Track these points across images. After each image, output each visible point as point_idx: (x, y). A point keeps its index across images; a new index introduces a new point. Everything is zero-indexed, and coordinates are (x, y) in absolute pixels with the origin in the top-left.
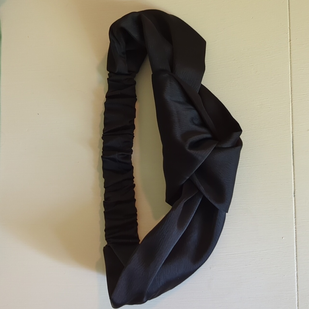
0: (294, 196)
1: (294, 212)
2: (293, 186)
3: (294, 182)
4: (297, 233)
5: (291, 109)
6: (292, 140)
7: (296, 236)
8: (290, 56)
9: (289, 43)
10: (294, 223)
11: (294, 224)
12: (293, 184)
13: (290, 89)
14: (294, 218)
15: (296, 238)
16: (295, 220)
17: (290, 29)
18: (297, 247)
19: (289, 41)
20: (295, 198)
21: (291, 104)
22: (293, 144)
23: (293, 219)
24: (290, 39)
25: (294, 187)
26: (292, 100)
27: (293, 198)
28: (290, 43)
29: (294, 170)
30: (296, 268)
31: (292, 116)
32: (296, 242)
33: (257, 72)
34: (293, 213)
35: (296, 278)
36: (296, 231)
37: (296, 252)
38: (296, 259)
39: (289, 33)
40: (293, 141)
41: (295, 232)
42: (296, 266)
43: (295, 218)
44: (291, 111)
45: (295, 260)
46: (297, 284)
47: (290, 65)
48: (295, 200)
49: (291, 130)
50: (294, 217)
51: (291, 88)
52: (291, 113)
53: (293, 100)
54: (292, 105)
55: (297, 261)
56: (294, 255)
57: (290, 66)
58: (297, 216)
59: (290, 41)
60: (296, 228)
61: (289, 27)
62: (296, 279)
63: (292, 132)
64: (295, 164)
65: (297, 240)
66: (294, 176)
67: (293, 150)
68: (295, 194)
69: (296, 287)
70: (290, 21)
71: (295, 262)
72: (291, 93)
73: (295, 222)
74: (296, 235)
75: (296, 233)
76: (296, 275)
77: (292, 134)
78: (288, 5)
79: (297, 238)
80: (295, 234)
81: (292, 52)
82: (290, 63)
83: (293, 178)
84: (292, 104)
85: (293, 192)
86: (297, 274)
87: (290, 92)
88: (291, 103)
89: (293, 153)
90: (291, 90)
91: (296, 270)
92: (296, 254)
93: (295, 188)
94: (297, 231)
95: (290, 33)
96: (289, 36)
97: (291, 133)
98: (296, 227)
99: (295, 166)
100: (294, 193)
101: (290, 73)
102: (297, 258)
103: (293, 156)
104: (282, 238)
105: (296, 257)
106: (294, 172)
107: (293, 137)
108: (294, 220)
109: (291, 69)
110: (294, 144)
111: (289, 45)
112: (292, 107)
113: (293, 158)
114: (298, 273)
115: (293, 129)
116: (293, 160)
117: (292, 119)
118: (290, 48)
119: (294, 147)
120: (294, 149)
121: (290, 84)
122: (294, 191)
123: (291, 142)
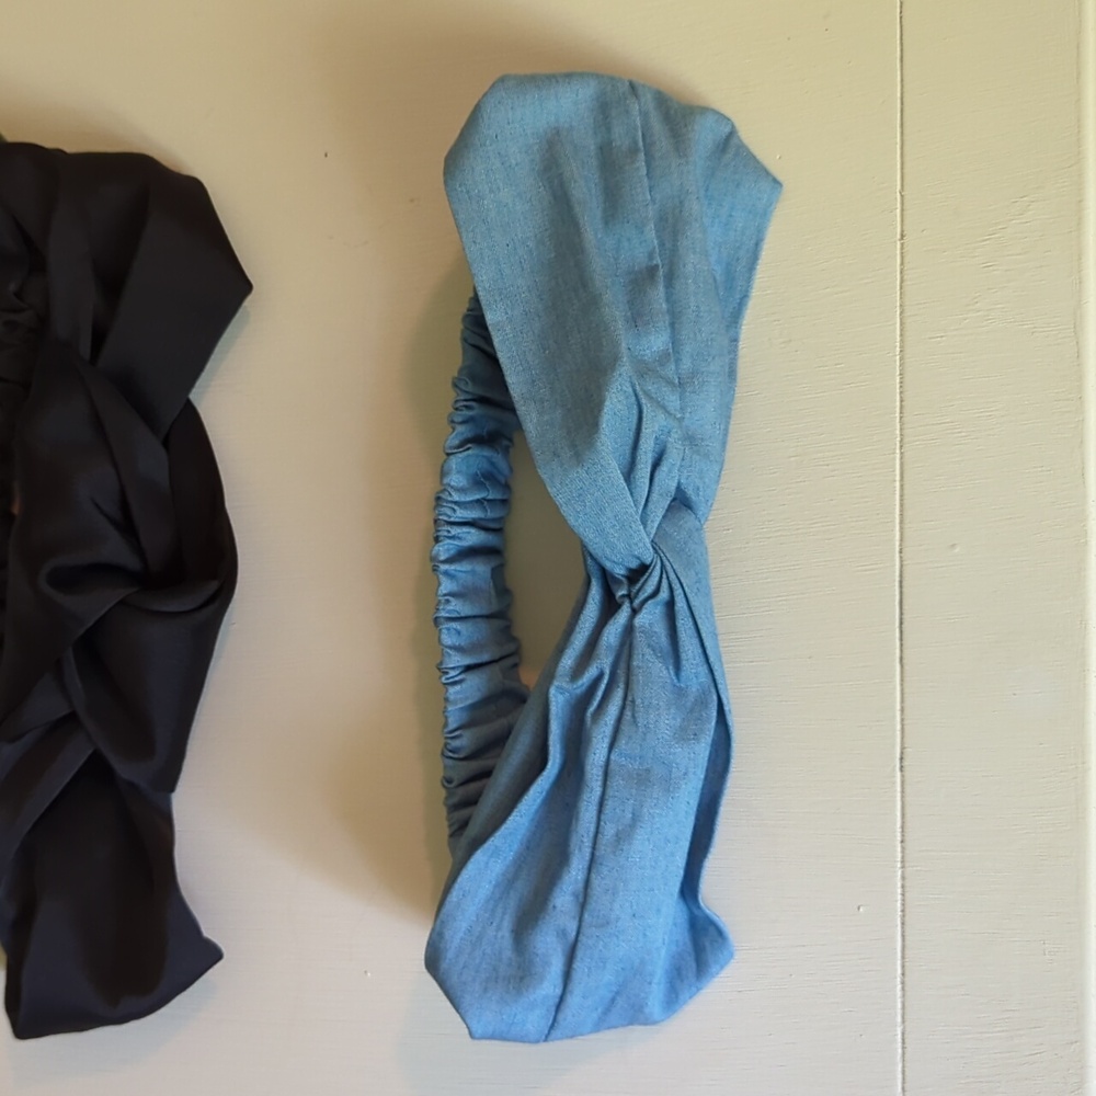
0: (902, 767)
1: (899, 824)
2: (898, 733)
3: (902, 720)
4: (907, 895)
5: (898, 472)
6: (897, 579)
7: (903, 905)
8: (901, 288)
9: (899, 246)
10: (899, 859)
11: (899, 865)
12: (899, 727)
13: (898, 404)
14: (899, 845)
15: (903, 911)
16: (903, 849)
17: (902, 196)
18: (907, 943)
19: (899, 236)
20: (903, 776)
21: (898, 456)
22: (901, 593)
23: (895, 846)
24: (902, 231)
25: (902, 738)
26: (901, 441)
27: (898, 774)
28: (902, 245)
29: (902, 680)
30: (899, 1012)
31: (901, 496)
32: (903, 924)
33: (790, 341)
34: (895, 824)
35: (900, 1045)
36: (903, 887)
37: (903, 957)
38: (903, 983)
39: (898, 211)
40: (901, 582)
41: (899, 891)
42: (899, 1005)
43: (902, 842)
44: (898, 478)
45: (899, 987)
46: (903, 1067)
47: (901, 319)
48: (903, 782)
49: (897, 543)
50: (899, 839)
51: (902, 401)
52: (898, 484)
53: (906, 440)
54: (901, 458)
55: (903, 989)
56: (896, 970)
57: (898, 325)
58: (907, 838)
59: (902, 236)
60: (903, 878)
61: (899, 187)
62: (900, 1051)
63: (901, 552)
64: (905, 661)
65: (907, 918)
66: (902, 701)
67: (901, 614)
68: (906, 763)
69: (900, 1076)
70: (902, 168)
71: (899, 993)
72: (901, 418)
73: (903, 857)
74: (903, 900)
75: (903, 895)
76: (899, 1037)
77: (901, 557)
78: (899, 115)
79: (907, 910)
80: (899, 897)
81: (905, 277)
82: (901, 313)
83: (898, 707)
84: (902, 453)
85: (898, 756)
86: (903, 1034)
87: (897, 415)
88: (898, 451)
89: (901, 623)
90: (901, 407)
91: (899, 1019)
92: (903, 967)
93: (905, 739)
94: (907, 889)
95: (902, 210)
96: (899, 219)
97: (897, 555)
98: (903, 873)
99: (906, 667)
100: (902, 759)
101: (898, 349)
102: (906, 979)
103: (901, 632)
104: (856, 907)
105: (903, 974)
106: (902, 685)
107: (902, 566)
108: (899, 849)
109: (901, 335)
110: (904, 590)
111: (898, 252)
112: (902, 464)
113: (901, 639)
114: (908, 1030)
115: (901, 540)
116: (901, 645)
117: (902, 505)
118: (902, 264)
119: (905, 602)
120: (905, 607)
121: (898, 386)
122: (902, 753)
123: (897, 584)
